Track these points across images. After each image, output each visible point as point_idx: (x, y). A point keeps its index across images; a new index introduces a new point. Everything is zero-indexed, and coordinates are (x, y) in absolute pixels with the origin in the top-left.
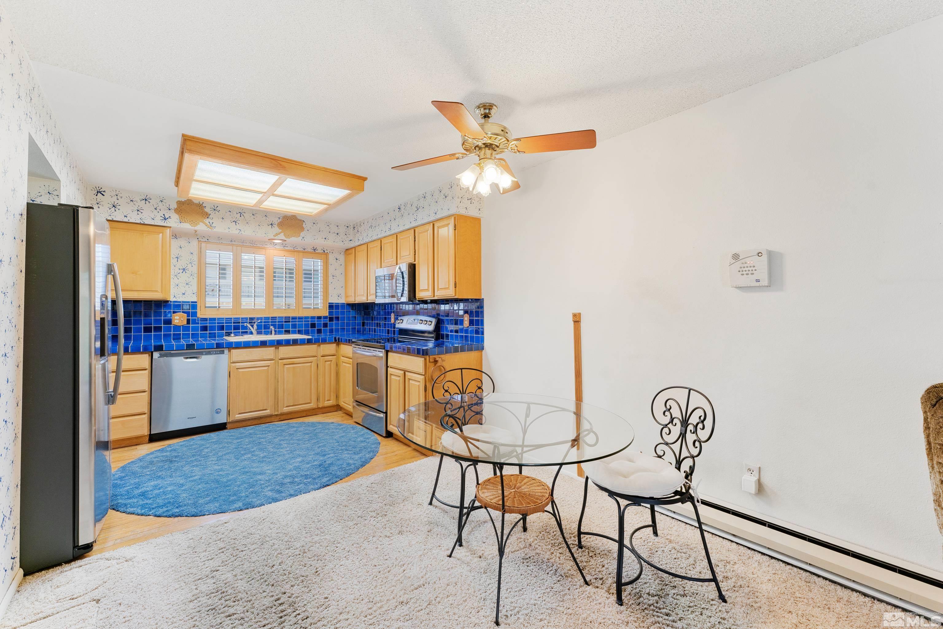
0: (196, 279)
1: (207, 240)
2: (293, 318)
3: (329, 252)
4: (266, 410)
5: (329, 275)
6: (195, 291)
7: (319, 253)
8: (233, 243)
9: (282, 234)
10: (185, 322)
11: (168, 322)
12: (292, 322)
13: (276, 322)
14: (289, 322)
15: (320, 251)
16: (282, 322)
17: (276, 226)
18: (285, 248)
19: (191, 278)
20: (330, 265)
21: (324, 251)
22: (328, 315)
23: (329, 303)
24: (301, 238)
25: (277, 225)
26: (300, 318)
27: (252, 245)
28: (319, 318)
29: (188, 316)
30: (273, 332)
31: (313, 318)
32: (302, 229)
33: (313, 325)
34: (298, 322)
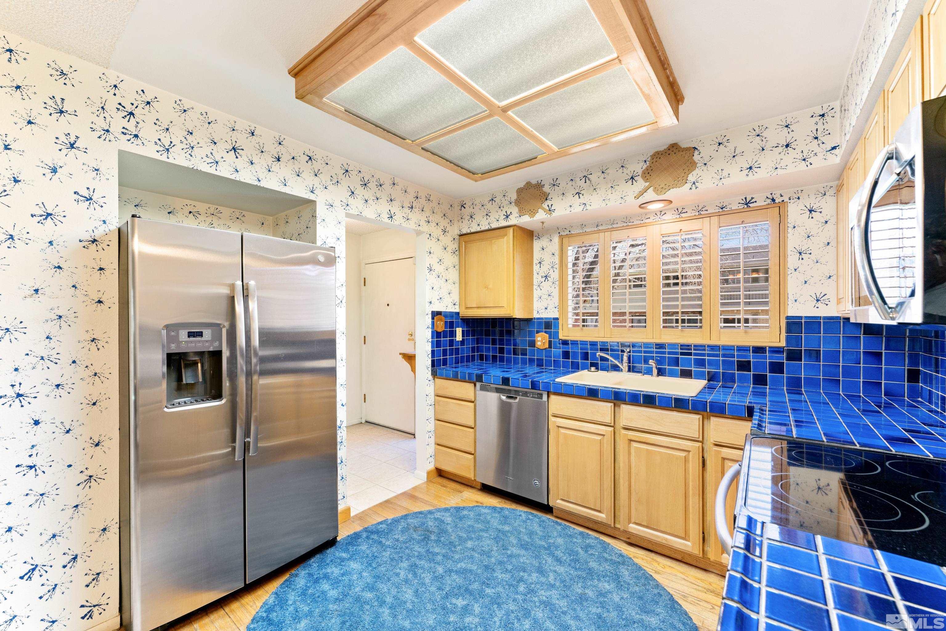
0: (557, 288)
1: (569, 233)
2: (697, 347)
3: (786, 199)
4: (599, 511)
5: (789, 253)
6: (557, 304)
7: (761, 208)
8: (600, 228)
9: (651, 190)
10: (547, 346)
11: (532, 344)
12: (696, 354)
13: (664, 353)
14: (690, 354)
15: (761, 202)
16: (676, 353)
17: (639, 179)
18: (683, 215)
19: (553, 287)
20: (790, 230)
21: (773, 200)
22: (783, 344)
23: (788, 318)
24: (688, 185)
25: (642, 177)
26: (713, 348)
27: (625, 224)
28: (759, 350)
29: (550, 337)
30: (655, 371)
31: (741, 349)
32: (692, 165)
33: (744, 366)
34: (709, 355)
